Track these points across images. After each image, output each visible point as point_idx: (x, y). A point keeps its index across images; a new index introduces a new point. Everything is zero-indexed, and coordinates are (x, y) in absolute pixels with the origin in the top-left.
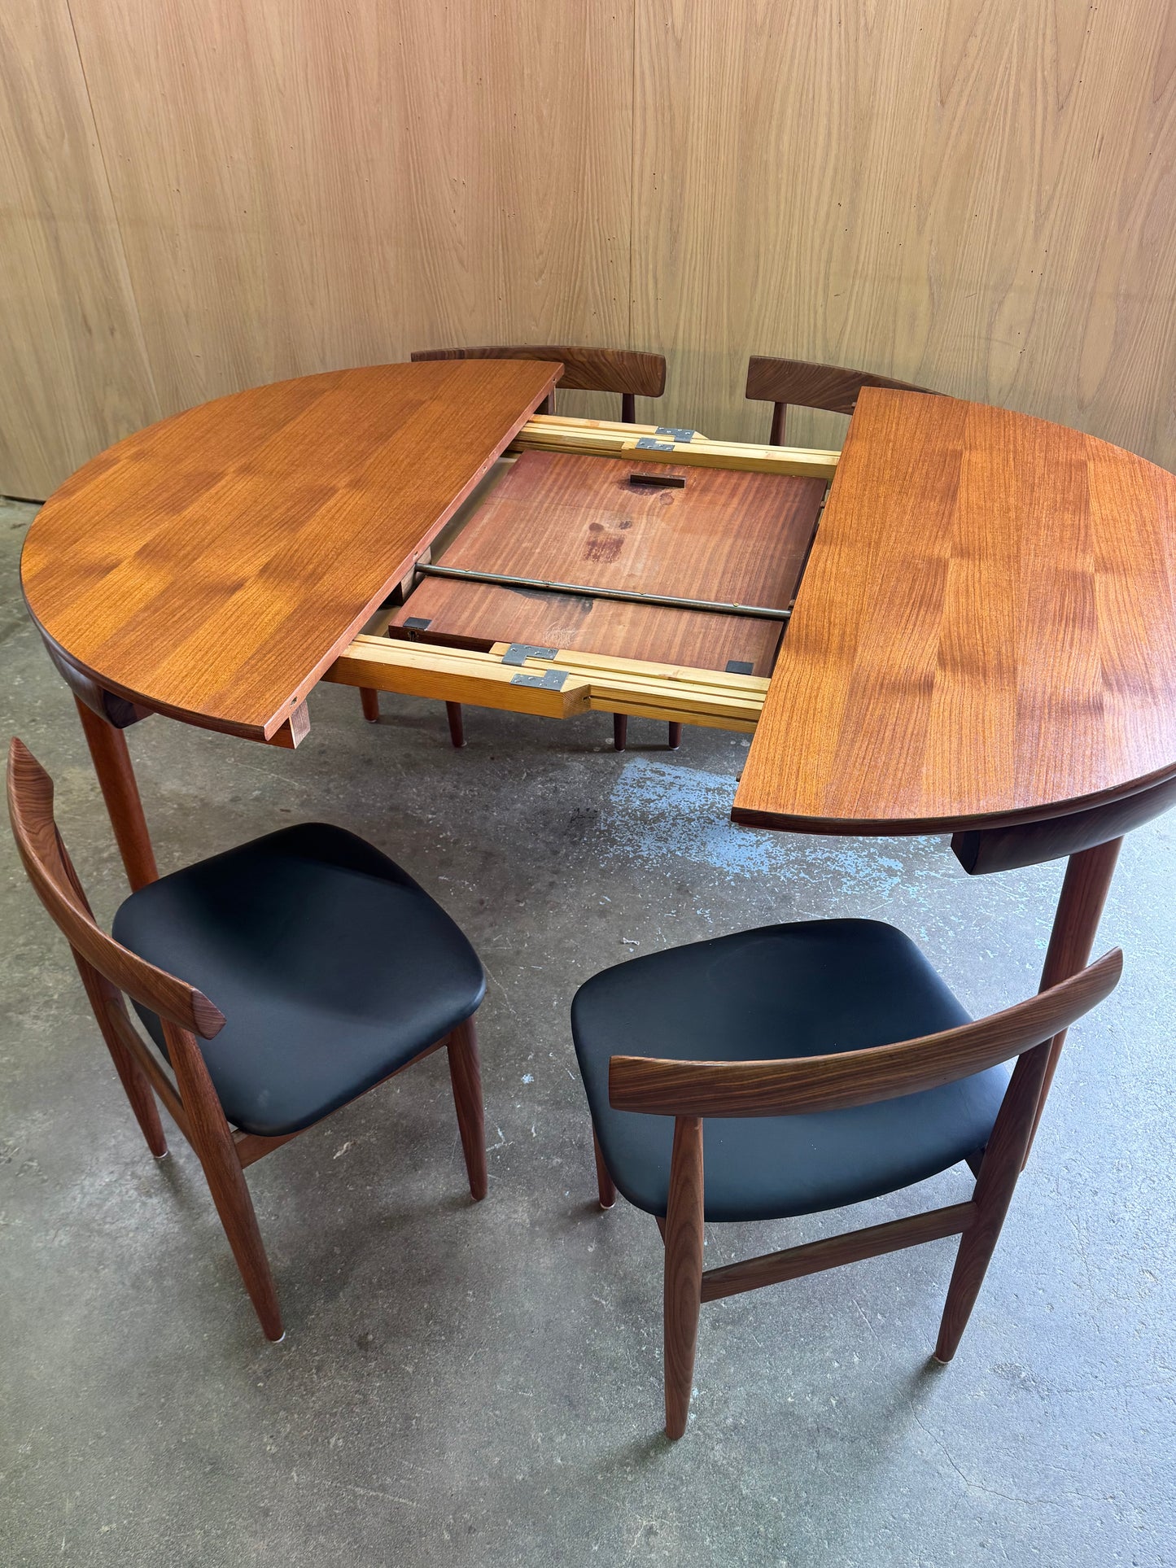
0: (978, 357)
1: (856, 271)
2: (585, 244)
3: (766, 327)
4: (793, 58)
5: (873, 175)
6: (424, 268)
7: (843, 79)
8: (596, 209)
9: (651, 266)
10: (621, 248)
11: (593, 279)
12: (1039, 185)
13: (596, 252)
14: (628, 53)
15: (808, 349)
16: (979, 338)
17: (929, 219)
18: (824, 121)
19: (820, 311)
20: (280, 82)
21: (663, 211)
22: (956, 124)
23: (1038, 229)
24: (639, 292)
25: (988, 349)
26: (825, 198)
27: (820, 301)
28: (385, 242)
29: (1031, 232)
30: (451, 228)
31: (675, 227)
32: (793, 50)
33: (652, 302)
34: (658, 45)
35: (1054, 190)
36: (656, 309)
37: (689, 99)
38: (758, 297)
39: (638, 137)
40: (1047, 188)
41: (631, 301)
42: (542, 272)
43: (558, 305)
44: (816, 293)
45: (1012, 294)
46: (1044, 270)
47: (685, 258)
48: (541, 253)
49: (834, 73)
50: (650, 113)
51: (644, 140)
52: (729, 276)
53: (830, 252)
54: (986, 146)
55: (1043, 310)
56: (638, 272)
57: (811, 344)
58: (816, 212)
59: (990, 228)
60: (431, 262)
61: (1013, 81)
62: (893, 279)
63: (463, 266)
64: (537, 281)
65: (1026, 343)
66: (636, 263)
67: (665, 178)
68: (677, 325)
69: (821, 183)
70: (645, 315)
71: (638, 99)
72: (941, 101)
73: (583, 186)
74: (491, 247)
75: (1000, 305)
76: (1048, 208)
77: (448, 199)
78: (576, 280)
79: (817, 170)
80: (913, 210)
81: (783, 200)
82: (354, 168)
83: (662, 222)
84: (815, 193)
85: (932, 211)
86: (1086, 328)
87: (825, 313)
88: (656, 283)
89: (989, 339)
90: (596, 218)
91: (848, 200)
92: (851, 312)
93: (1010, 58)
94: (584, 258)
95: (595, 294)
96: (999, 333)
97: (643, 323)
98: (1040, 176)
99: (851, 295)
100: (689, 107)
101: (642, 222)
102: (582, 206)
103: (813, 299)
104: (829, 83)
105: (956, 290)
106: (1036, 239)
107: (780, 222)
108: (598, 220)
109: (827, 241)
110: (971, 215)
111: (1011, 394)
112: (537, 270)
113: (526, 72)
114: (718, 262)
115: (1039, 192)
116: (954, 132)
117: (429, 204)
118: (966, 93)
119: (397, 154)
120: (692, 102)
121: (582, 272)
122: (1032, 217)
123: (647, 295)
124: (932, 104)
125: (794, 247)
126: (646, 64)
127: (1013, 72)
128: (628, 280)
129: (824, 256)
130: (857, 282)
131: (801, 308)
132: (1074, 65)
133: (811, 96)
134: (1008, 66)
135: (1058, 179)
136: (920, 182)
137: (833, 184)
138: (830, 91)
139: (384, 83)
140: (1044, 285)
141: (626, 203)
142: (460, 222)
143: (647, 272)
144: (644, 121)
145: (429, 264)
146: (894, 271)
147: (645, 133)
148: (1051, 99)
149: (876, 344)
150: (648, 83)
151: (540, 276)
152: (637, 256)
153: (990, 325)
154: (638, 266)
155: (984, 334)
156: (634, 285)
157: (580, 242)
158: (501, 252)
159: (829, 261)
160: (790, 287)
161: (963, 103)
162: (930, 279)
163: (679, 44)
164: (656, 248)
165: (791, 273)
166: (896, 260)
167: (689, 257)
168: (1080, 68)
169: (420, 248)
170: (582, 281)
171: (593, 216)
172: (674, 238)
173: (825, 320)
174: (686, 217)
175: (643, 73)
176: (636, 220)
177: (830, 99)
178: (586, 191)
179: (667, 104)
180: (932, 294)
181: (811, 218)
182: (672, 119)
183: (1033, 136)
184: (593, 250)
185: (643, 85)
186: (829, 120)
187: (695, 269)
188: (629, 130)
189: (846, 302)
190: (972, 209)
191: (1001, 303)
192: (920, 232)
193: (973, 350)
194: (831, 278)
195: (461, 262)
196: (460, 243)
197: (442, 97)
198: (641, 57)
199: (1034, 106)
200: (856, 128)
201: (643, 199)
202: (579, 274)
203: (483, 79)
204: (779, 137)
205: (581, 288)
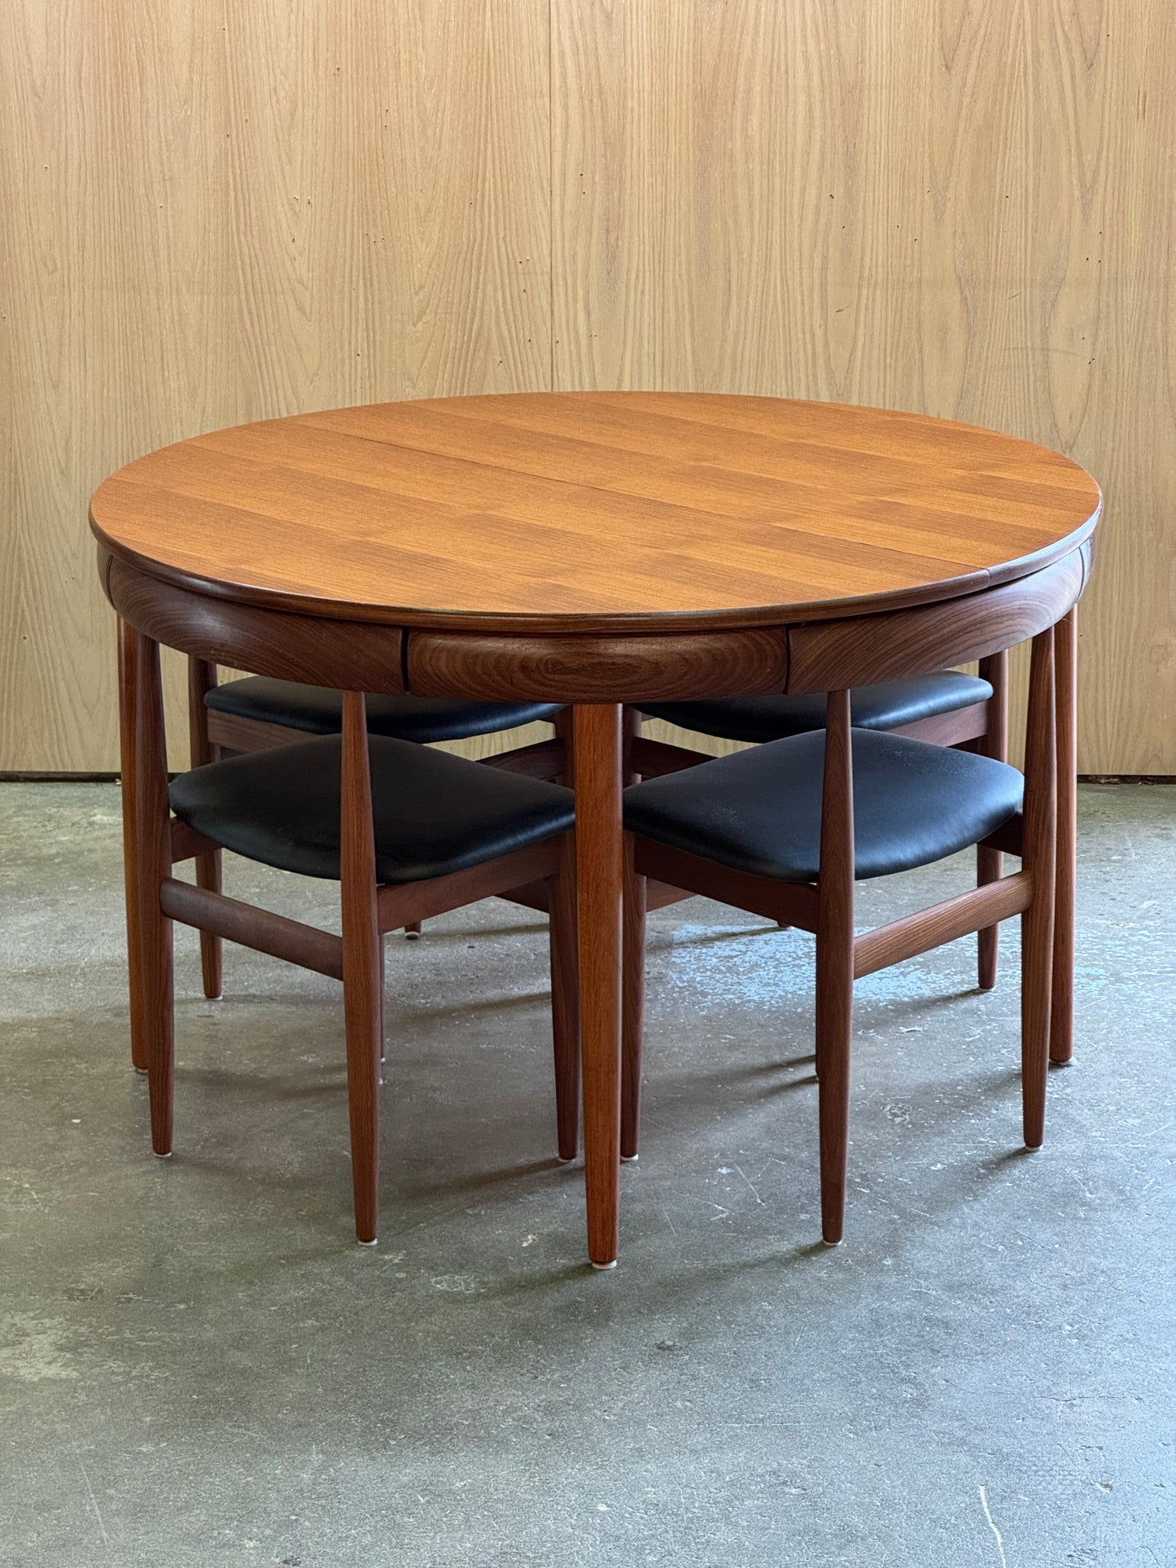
0: (1035, 374)
1: (861, 278)
2: (486, 270)
3: (746, 359)
4: (756, 26)
5: (871, 157)
6: (242, 320)
7: (822, 46)
8: (501, 225)
9: (580, 293)
10: (539, 271)
11: (497, 314)
12: (1080, 156)
13: (502, 281)
14: (542, 30)
15: (808, 384)
16: (1033, 348)
17: (949, 204)
18: (802, 98)
19: (819, 333)
21: (596, 221)
22: (968, 90)
23: (1087, 206)
24: (565, 331)
25: (1047, 364)
26: (812, 191)
27: (817, 321)
28: (184, 289)
29: (1077, 211)
30: (288, 263)
31: (612, 240)
32: (757, 16)
33: (584, 341)
34: (581, 19)
35: (1098, 159)
36: (590, 347)
37: (625, 81)
38: (732, 321)
39: (558, 131)
40: (1089, 157)
41: (554, 343)
42: (422, 314)
43: (447, 357)
44: (811, 309)
45: (1067, 289)
46: (1102, 254)
47: (628, 279)
48: (422, 287)
49: (811, 42)
50: (574, 101)
51: (567, 133)
52: (690, 297)
53: (825, 258)
54: (1007, 116)
55: (1108, 306)
56: (563, 302)
57: (811, 378)
58: (803, 206)
59: (1027, 210)
60: (254, 312)
61: (1029, 38)
62: (911, 284)
63: (304, 313)
64: (414, 325)
65: (1094, 350)
66: (560, 290)
67: (597, 178)
68: (622, 368)
69: (805, 173)
70: (574, 358)
71: (557, 82)
72: (947, 66)
73: (483, 196)
74: (347, 285)
75: (1053, 305)
76: (1094, 181)
77: (284, 225)
78: (474, 319)
79: (798, 156)
80: (927, 196)
81: (757, 197)
82: (142, 191)
83: (594, 236)
84: (798, 184)
85: (950, 195)
87: (825, 335)
88: (588, 312)
89: (1045, 349)
90: (502, 235)
91: (842, 190)
92: (861, 332)
93: (1021, 14)
94: (484, 290)
95: (501, 338)
96: (1058, 341)
97: (571, 369)
98: (1078, 143)
99: (858, 309)
100: (625, 92)
101: (567, 237)
102: (482, 222)
103: (807, 319)
104: (805, 53)
105: (994, 291)
106: (1086, 218)
107: (756, 223)
108: (504, 237)
109: (820, 243)
110: (1001, 197)
111: (1086, 420)
112: (416, 312)
113: (403, 57)
114: (674, 281)
115: (1081, 164)
116: (966, 100)
117: (255, 234)
118: (976, 54)
119: (210, 169)
120: (629, 84)
121: (482, 308)
122: (1077, 194)
123: (576, 332)
124: (936, 71)
125: (776, 252)
126: (567, 42)
127: (1028, 27)
128: (549, 313)
129: (818, 261)
130: (864, 292)
131: (793, 332)
132: (1097, 18)
133: (783, 68)
134: (1021, 22)
135: (1101, 148)
136: (931, 160)
137: (821, 167)
138: (807, 61)
139: (197, 79)
140: (1105, 274)
141: (544, 213)
142: (301, 254)
143: (575, 300)
144: (566, 108)
145: (250, 313)
146: (911, 274)
147: (567, 126)
148: (1077, 56)
149: (899, 370)
150: (570, 64)
151: (420, 318)
152: (561, 283)
153: (1045, 331)
154: (562, 297)
155: (1038, 344)
156: (556, 320)
157: (479, 269)
158: (361, 290)
159: (824, 268)
160: (775, 306)
161: (973, 70)
162: (959, 279)
163: (608, 17)
164: (587, 269)
165: (775, 287)
166: (913, 259)
167: (634, 276)
168: (1104, 21)
169: (239, 293)
170: (481, 319)
171: (497, 233)
172: (612, 255)
173: (826, 344)
174: (627, 226)
175: (562, 53)
176: (558, 234)
177: (807, 70)
178: (486, 203)
179: (595, 88)
180: (964, 299)
181: (796, 215)
182: (604, 103)
183: (1063, 99)
184: (498, 279)
185: (563, 66)
186: (809, 95)
187: (643, 293)
188: (546, 122)
189: (852, 319)
190: (1001, 189)
191: (1054, 303)
192: (939, 220)
193: (1028, 366)
194: (830, 291)
195: (301, 309)
196: (301, 282)
197: (282, 93)
198: (559, 33)
199: (1058, 66)
200: (843, 103)
201: (568, 208)
202: (478, 310)
203: (343, 68)
204: (746, 119)
205: (480, 328)
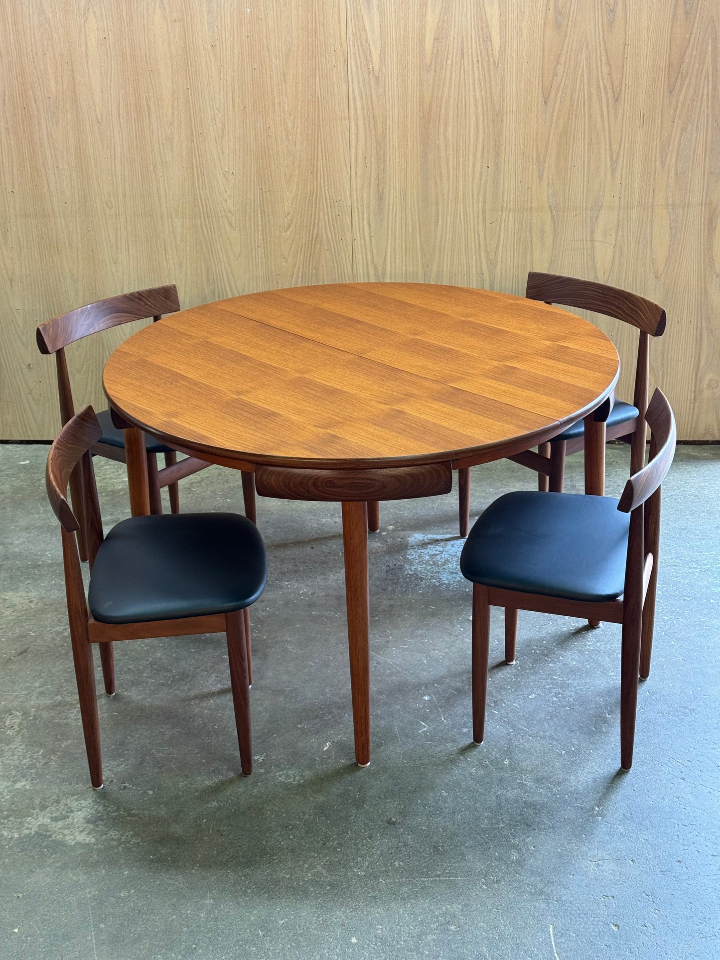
0: (587, 252)
1: (502, 207)
2: (319, 205)
4: (450, 83)
5: (507, 148)
6: (203, 230)
7: (483, 93)
8: (326, 183)
9: (366, 216)
10: (345, 205)
11: (326, 227)
12: (611, 145)
13: (327, 210)
14: (344, 86)
15: (476, 259)
16: (586, 240)
17: (546, 170)
18: (473, 118)
19: (482, 234)
20: (99, 116)
21: (372, 180)
22: (555, 113)
23: (613, 170)
24: (358, 233)
25: (593, 247)
26: (478, 165)
27: (481, 228)
28: (174, 216)
29: (609, 172)
30: (224, 204)
31: (381, 190)
32: (451, 79)
33: (367, 239)
34: (363, 81)
35: (620, 147)
36: (371, 243)
37: (386, 111)
38: (439, 229)
39: (353, 136)
40: (615, 146)
41: (353, 240)
42: (289, 226)
43: (302, 247)
44: (478, 222)
45: (603, 211)
46: (621, 194)
47: (389, 209)
48: (289, 214)
49: (477, 90)
50: (361, 122)
51: (358, 137)
52: (419, 217)
53: (485, 197)
54: (575, 126)
55: (623, 219)
56: (357, 220)
58: (474, 172)
59: (584, 173)
60: (208, 226)
61: (586, 86)
62: (527, 210)
63: (232, 227)
64: (286, 232)
65: (616, 240)
66: (355, 214)
67: (373, 159)
68: (386, 252)
69: (475, 156)
70: (363, 247)
71: (352, 112)
72: (545, 101)
73: (317, 169)
74: (252, 213)
75: (596, 219)
76: (618, 158)
77: (221, 185)
78: (314, 229)
79: (471, 147)
80: (535, 166)
81: (451, 168)
82: (152, 168)
83: (372, 187)
84: (471, 162)
85: (546, 165)
86: (652, 227)
87: (485, 235)
88: (369, 226)
89: (592, 241)
90: (327, 188)
91: (493, 164)
92: (502, 233)
93: (582, 75)
94: (319, 215)
95: (328, 238)
96: (598, 236)
97: (362, 252)
98: (610, 140)
99: (501, 222)
100: (386, 117)
101: (358, 188)
102: (317, 182)
103: (476, 227)
104: (474, 96)
105: (567, 212)
106: (613, 176)
107: (451, 181)
108: (328, 189)
109: (482, 190)
110: (571, 167)
111: (611, 274)
112: (286, 225)
113: (276, 101)
114: (411, 209)
115: (611, 149)
116: (555, 118)
117: (207, 188)
118: (559, 95)
119: (184, 158)
120: (388, 113)
121: (318, 224)
122: (609, 164)
123: (364, 235)
124: (540, 104)
125: (461, 195)
126: (357, 92)
127: (586, 81)
128: (350, 226)
129: (481, 199)
130: (504, 214)
131: (469, 233)
132: (621, 76)
133: (464, 104)
134: (582, 79)
135: (621, 141)
136: (537, 149)
137: (483, 153)
138: (476, 100)
139: (176, 113)
140: (622, 203)
141: (347, 177)
142: (230, 198)
143: (363, 219)
144: (357, 125)
145: (206, 227)
146: (527, 205)
147: (357, 134)
148: (610, 95)
149: (521, 251)
150: (358, 103)
151: (288, 229)
152: (356, 210)
153: (592, 232)
154: (357, 217)
155: (589, 238)
156: (354, 229)
157: (316, 204)
158: (259, 216)
159: (484, 202)
160: (460, 221)
161: (558, 103)
162: (550, 207)
163: (377, 79)
164: (369, 204)
165: (460, 212)
166: (528, 197)
167: (391, 207)
168: (624, 77)
169: (200, 217)
170: (318, 229)
171: (324, 187)
172: (380, 197)
173: (485, 239)
174: (388, 183)
175: (354, 98)
176: (354, 187)
177: (476, 105)
178: (319, 172)
179: (371, 115)
180: (553, 217)
181: (470, 177)
182: (375, 122)
183: (602, 117)
184: (325, 209)
185: (355, 104)
186: (477, 118)
187: (396, 216)
188: (347, 133)
189: (498, 227)
190: (571, 162)
191: (597, 218)
192: (541, 179)
193: (583, 249)
194: (487, 213)
195: (231, 224)
196: (230, 212)
197: (218, 120)
198: (353, 88)
199: (600, 101)
200: (493, 120)
201: (359, 174)
202: (316, 225)
203: (247, 107)
204: (445, 130)
205: (317, 234)
